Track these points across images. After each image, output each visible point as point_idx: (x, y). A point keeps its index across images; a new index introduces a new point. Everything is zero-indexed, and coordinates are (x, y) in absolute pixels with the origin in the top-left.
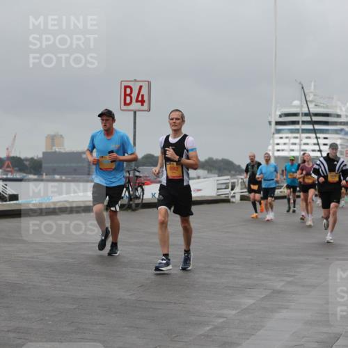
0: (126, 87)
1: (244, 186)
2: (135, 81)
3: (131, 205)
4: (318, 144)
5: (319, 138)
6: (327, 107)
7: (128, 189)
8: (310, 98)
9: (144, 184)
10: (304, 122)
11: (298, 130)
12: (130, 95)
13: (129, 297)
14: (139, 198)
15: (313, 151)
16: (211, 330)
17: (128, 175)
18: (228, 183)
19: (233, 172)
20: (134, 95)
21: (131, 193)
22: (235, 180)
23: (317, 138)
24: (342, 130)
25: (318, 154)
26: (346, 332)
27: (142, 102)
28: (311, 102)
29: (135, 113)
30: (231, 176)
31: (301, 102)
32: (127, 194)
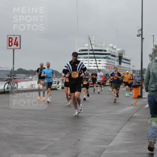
0: (9, 38)
1: (63, 83)
2: (14, 35)
3: (12, 91)
4: (96, 63)
5: (97, 61)
6: (100, 47)
7: (11, 84)
8: (93, 43)
9: (18, 82)
10: (90, 54)
11: (87, 57)
12: (11, 42)
13: (11, 133)
14: (16, 88)
15: (94, 66)
16: (47, 147)
17: (10, 78)
18: (56, 81)
19: (58, 76)
20: (13, 42)
21: (12, 86)
22: (59, 80)
23: (96, 61)
24: (107, 57)
25: (96, 68)
26: (108, 147)
27: (17, 45)
28: (93, 44)
29: (14, 50)
30: (57, 78)
31: (89, 45)
32: (10, 86)
